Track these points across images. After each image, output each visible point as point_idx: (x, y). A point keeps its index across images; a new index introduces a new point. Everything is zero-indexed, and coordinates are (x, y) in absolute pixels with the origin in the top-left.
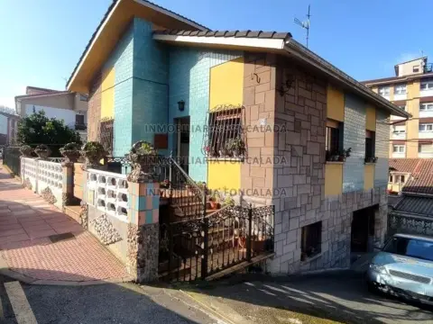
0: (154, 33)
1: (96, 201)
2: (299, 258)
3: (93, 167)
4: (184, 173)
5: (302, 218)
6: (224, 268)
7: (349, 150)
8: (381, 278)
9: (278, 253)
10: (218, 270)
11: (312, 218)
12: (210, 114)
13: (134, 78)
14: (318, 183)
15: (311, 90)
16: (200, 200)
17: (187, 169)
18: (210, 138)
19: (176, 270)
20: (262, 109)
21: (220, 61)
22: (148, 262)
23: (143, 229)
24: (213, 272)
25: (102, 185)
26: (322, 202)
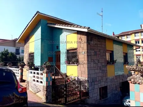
0: (48, 23)
1: (32, 80)
2: (99, 99)
3: (30, 69)
4: (59, 70)
5: (99, 85)
6: (72, 100)
7: (116, 60)
8: (126, 104)
9: (91, 96)
10: (70, 101)
11: (103, 84)
12: (67, 50)
13: (41, 39)
14: (105, 72)
15: (100, 41)
16: (64, 79)
17: (60, 69)
18: (67, 58)
19: (57, 101)
20: (83, 49)
21: (70, 33)
22: (49, 97)
23: (47, 87)
24: (69, 101)
25: (34, 75)
26: (107, 79)
